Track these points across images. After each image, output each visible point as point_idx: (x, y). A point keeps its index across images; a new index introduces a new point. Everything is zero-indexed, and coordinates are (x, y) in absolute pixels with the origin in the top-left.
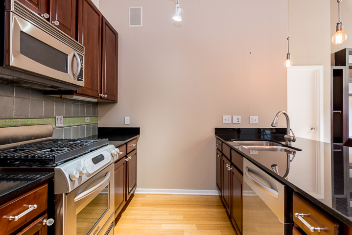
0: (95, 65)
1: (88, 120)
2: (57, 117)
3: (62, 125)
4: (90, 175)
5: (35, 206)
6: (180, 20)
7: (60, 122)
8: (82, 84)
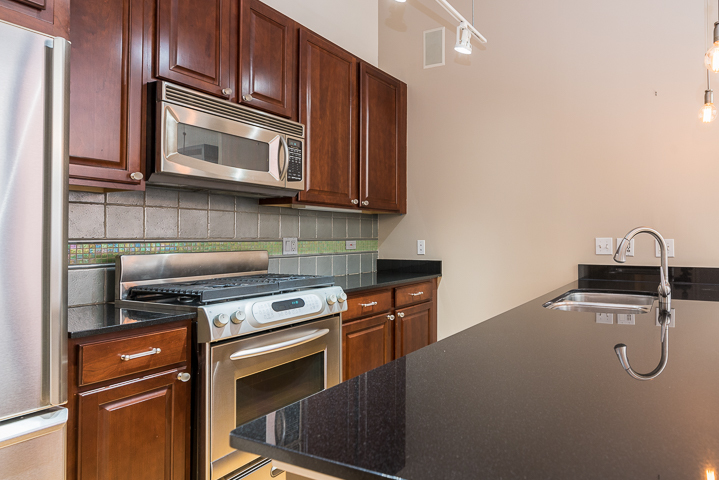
0: (340, 151)
1: (352, 246)
2: (285, 240)
3: (296, 253)
4: (260, 325)
5: (159, 350)
6: (469, 53)
7: (291, 248)
8: (299, 185)
